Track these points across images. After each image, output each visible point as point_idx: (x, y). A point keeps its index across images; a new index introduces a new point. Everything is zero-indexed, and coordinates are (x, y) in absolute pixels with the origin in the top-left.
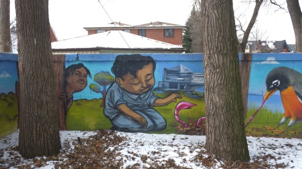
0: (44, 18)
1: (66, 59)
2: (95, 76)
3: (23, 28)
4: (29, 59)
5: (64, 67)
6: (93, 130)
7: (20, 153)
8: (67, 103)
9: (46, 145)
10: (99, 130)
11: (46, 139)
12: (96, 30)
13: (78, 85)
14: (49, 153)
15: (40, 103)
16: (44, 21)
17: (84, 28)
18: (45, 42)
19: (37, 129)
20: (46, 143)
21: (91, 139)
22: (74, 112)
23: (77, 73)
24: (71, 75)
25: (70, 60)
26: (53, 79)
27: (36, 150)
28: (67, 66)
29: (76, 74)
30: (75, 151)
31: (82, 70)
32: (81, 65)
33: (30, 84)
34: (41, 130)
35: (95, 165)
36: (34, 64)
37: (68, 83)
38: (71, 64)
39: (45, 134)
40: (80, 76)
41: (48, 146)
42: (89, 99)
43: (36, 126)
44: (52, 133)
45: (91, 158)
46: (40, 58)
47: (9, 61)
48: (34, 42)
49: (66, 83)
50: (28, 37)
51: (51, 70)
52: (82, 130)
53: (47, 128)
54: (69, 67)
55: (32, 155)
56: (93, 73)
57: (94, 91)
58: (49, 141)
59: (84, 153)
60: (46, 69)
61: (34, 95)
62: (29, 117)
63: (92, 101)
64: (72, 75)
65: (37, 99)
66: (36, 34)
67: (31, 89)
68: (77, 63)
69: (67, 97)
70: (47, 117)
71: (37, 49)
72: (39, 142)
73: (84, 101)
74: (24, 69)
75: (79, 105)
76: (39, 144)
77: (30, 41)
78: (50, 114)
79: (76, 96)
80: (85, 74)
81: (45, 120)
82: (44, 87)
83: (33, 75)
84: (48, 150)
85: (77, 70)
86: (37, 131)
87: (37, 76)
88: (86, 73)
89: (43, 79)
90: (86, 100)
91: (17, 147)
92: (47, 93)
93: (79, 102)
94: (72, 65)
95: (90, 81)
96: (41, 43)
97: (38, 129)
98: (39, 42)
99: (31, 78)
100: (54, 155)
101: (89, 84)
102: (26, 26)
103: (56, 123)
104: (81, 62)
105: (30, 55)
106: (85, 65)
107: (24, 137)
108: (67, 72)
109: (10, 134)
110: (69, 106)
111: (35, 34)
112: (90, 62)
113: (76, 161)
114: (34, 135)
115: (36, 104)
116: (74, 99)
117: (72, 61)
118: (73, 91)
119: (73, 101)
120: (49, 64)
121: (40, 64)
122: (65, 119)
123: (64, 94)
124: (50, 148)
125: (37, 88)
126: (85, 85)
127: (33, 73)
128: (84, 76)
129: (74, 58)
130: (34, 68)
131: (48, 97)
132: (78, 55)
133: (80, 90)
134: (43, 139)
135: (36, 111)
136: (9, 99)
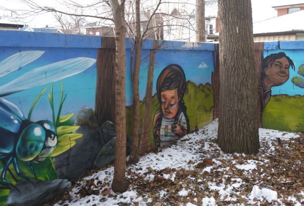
0: (247, 3)
1: (265, 48)
2: (299, 68)
3: (226, 16)
4: (231, 49)
5: (262, 56)
6: (294, 132)
7: (220, 146)
8: (265, 98)
9: (245, 142)
10: (302, 132)
11: (245, 136)
12: (288, 9)
13: (278, 78)
14: (248, 151)
15: (240, 97)
16: (247, 7)
17: (273, 7)
18: (248, 29)
19: (236, 124)
20: (245, 140)
21: (293, 141)
22: (272, 108)
23: (277, 63)
24: (269, 66)
25: (270, 48)
26: (254, 71)
27: (235, 146)
28: (265, 56)
29: (276, 65)
30: (276, 153)
31: (283, 60)
32: (282, 55)
33: (230, 76)
34: (241, 125)
35: (302, 173)
36: (235, 54)
37: (266, 75)
38: (270, 53)
39: (245, 130)
40: (281, 67)
41: (247, 144)
42: (290, 94)
43: (236, 120)
44: (252, 130)
45: (297, 165)
46: (241, 48)
47: (206, 51)
48: (236, 30)
49: (263, 76)
50: (230, 25)
51: (253, 61)
52: (281, 130)
53: (247, 124)
54: (267, 57)
55: (231, 150)
56: (297, 64)
57: (297, 85)
58: (249, 139)
59: (287, 157)
60: (247, 60)
61: (234, 88)
62: (229, 111)
63: (294, 97)
64: (271, 67)
65: (237, 92)
66: (239, 21)
67: (232, 82)
68: (277, 52)
69: (264, 91)
70: (247, 113)
71: (239, 38)
72: (239, 138)
73: (284, 97)
74: (225, 60)
75: (278, 100)
76: (238, 140)
77: (232, 30)
78: (250, 109)
79: (275, 91)
80: (286, 65)
81: (244, 115)
82: (245, 80)
83: (234, 66)
84: (247, 147)
85: (277, 60)
86: (236, 126)
87: (239, 67)
88: (288, 63)
89: (244, 72)
90: (286, 95)
91: (215, 139)
92: (247, 86)
93: (279, 98)
94: (272, 55)
95: (293, 73)
96: (243, 31)
97: (238, 124)
98: (241, 30)
99: (232, 70)
100: (253, 154)
101: (291, 77)
102: (228, 13)
103: (255, 119)
104: (282, 51)
105: (231, 45)
106: (288, 54)
107: (223, 131)
108: (266, 63)
109: (207, 125)
110: (266, 101)
111: (237, 22)
112: (294, 50)
113: (279, 165)
114: (234, 130)
115: (236, 98)
116: (273, 94)
117: (272, 50)
118: (272, 84)
119: (271, 95)
120: (250, 55)
121: (241, 54)
122: (261, 115)
123: (261, 88)
124: (249, 145)
125: (238, 80)
126: (286, 78)
127: (234, 65)
128: (286, 68)
129: (274, 46)
130: (235, 59)
131: (248, 91)
132: (279, 42)
133: (280, 84)
134: (242, 135)
135: (236, 105)
136: (206, 90)
